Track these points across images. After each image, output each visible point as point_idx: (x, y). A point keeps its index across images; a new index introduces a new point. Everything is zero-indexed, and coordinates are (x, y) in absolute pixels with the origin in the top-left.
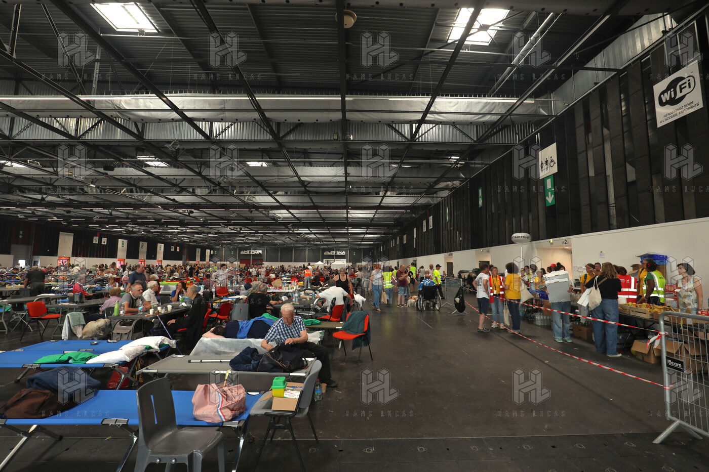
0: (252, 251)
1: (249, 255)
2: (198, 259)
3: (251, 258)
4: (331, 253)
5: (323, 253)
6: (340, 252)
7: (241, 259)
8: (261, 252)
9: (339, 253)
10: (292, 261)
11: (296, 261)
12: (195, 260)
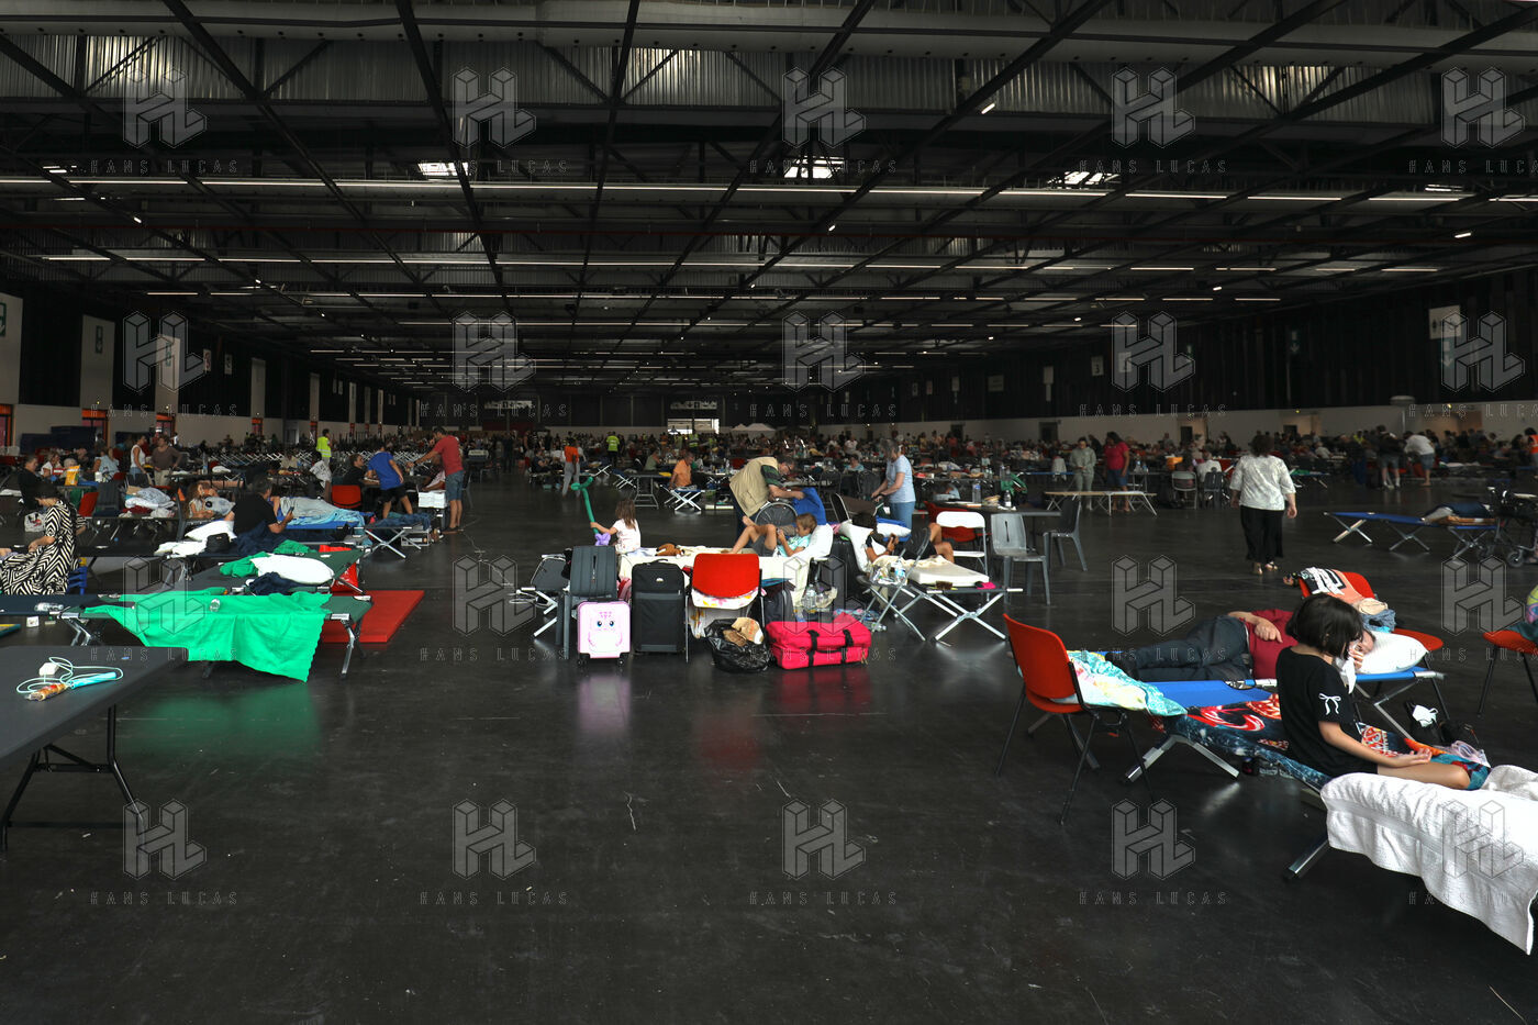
0: (512, 402)
3: (508, 418)
4: (685, 406)
5: (668, 407)
6: (706, 403)
7: (484, 420)
8: (529, 403)
9: (704, 405)
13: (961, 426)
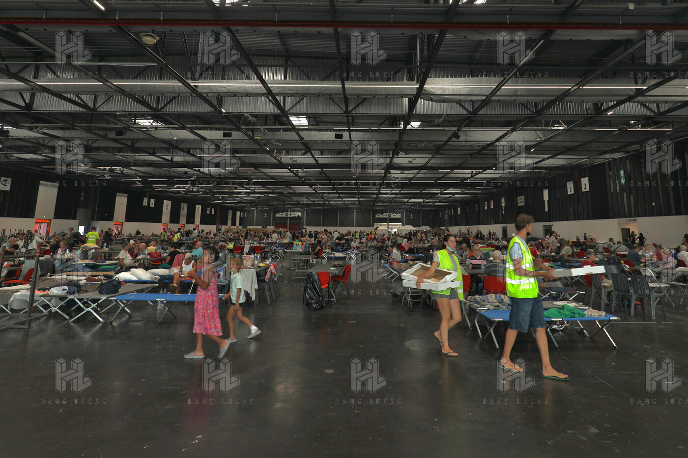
0: (289, 213)
1: (286, 218)
2: (229, 222)
3: (288, 222)
4: (383, 216)
5: (374, 216)
6: (395, 214)
7: (276, 223)
8: (299, 214)
9: (393, 216)
10: (337, 226)
11: (341, 225)
12: (226, 224)
13: (506, 227)
